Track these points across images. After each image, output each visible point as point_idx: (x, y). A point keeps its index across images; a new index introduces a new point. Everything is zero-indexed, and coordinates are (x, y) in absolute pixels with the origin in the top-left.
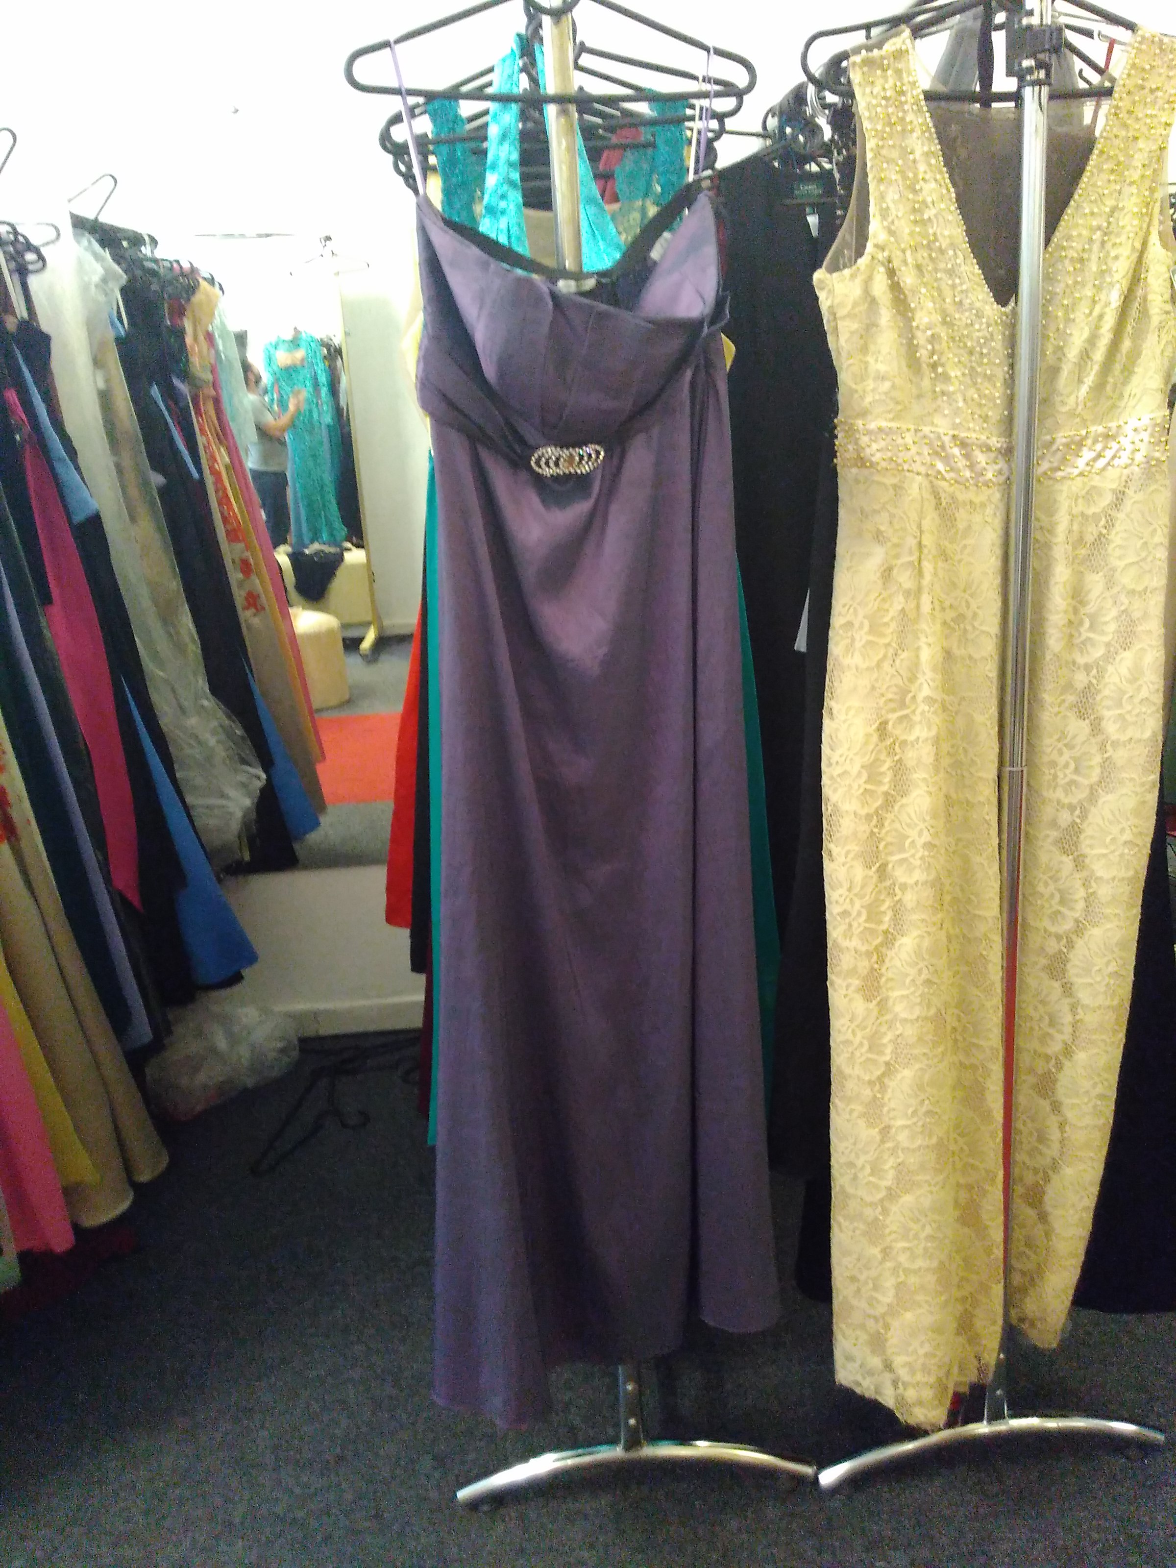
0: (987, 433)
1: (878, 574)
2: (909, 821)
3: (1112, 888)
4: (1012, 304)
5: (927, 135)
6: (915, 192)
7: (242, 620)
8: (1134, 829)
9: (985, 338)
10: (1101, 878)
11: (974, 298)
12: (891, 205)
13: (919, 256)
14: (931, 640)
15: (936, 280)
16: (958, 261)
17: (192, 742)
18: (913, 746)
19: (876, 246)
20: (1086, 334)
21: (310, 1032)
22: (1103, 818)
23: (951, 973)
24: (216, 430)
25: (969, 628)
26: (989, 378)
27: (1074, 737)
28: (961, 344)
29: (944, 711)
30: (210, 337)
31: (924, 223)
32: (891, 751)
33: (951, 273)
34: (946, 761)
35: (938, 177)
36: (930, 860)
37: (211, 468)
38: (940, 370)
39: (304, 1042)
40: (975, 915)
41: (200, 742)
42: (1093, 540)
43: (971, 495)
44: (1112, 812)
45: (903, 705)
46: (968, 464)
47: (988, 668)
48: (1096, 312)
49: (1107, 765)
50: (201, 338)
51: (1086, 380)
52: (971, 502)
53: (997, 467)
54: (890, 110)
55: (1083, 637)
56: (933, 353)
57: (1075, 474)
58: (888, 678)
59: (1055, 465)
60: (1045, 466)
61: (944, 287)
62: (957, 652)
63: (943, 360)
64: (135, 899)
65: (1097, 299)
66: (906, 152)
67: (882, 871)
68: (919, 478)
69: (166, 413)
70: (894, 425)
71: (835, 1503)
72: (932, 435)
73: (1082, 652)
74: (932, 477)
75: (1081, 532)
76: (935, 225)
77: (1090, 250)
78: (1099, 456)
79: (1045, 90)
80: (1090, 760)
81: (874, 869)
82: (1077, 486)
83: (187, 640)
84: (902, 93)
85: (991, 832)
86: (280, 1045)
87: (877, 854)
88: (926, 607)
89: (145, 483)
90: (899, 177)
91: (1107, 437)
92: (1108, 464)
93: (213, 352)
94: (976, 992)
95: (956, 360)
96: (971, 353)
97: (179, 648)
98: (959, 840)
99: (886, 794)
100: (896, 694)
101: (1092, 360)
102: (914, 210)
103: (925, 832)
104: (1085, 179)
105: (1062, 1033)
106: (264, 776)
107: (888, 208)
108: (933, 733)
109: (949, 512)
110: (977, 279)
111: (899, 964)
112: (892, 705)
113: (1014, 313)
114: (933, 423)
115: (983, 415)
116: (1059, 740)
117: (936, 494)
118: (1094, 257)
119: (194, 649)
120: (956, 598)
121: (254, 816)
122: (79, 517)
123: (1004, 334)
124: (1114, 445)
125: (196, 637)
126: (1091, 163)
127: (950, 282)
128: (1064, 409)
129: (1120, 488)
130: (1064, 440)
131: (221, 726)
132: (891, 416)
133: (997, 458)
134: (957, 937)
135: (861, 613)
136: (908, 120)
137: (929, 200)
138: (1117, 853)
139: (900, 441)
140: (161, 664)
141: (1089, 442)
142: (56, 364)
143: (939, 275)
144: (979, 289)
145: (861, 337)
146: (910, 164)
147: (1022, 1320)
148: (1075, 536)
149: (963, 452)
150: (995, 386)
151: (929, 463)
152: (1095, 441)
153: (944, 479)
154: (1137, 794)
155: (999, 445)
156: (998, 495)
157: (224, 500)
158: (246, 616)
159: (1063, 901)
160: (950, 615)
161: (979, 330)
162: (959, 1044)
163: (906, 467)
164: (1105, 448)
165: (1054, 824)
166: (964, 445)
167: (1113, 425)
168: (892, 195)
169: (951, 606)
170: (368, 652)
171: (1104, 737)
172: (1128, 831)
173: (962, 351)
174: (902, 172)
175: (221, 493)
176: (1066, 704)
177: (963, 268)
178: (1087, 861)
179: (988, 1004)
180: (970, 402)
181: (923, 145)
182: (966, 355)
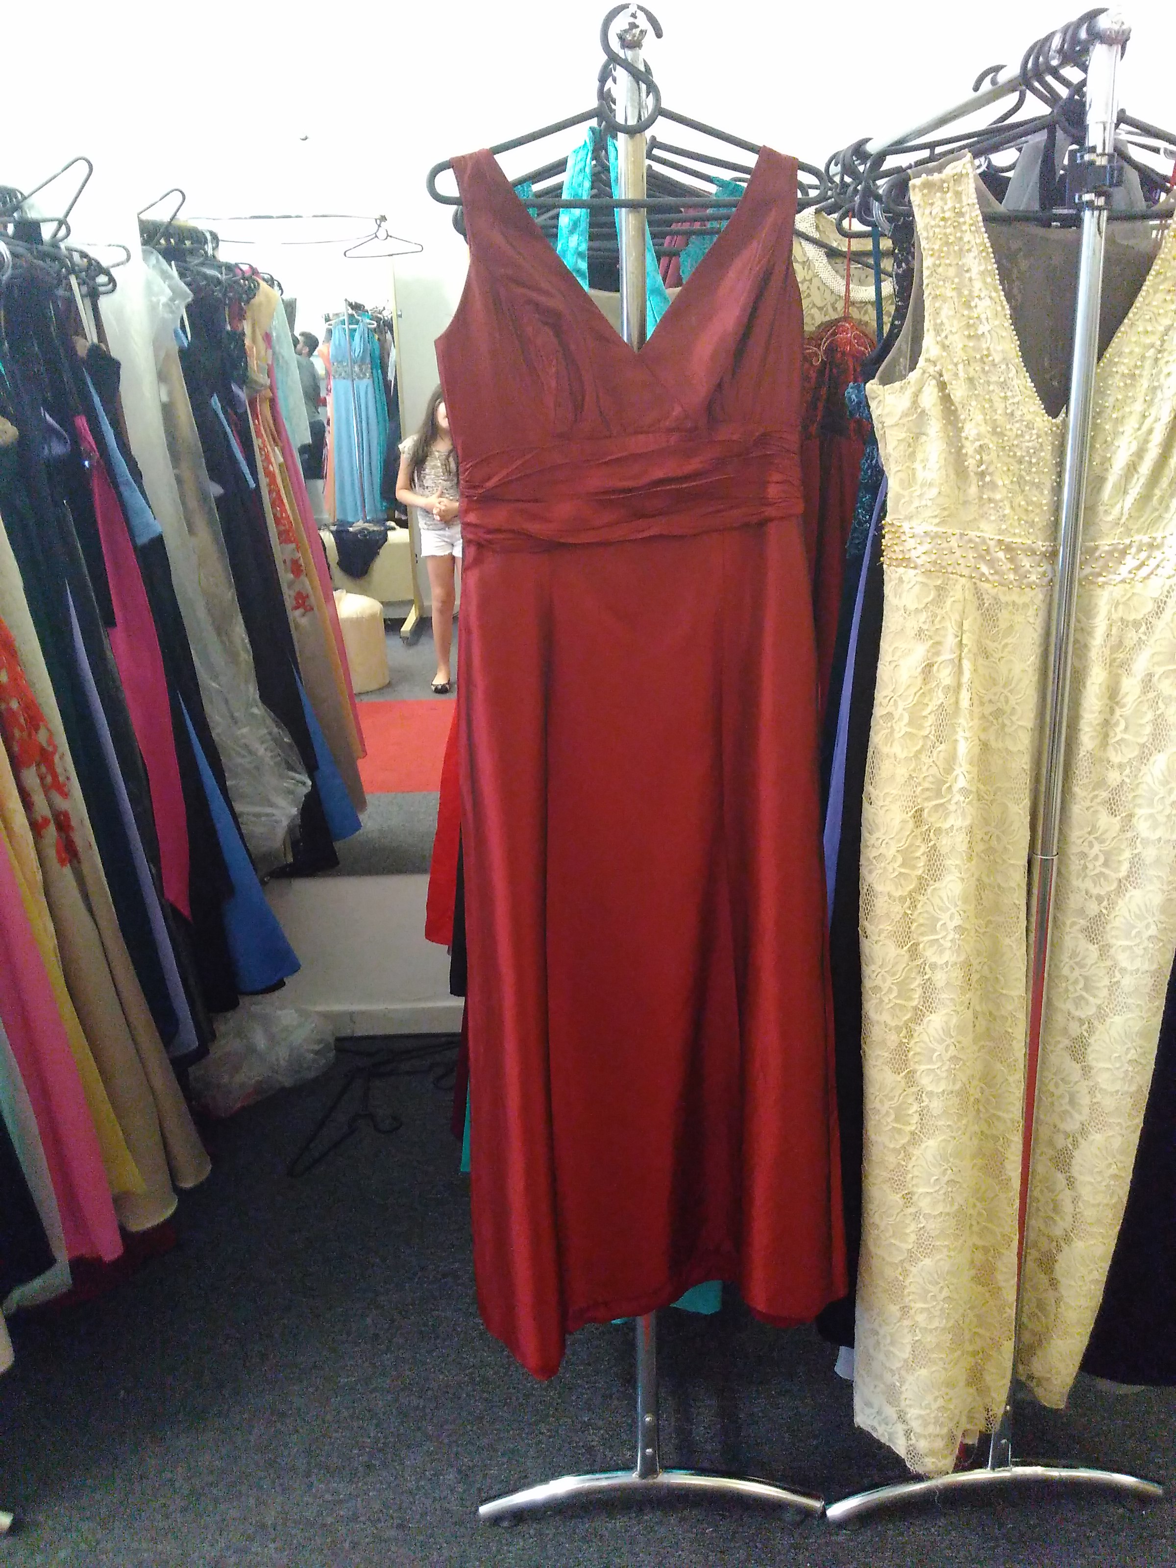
0: (1032, 538)
1: (919, 670)
2: (941, 904)
3: (1136, 979)
4: (1062, 415)
5: (984, 254)
6: (969, 307)
7: (291, 618)
8: (1159, 925)
9: (1034, 448)
10: (1125, 970)
11: (1025, 411)
12: (945, 321)
13: (971, 369)
14: (968, 734)
15: (989, 392)
16: (1010, 375)
17: (244, 752)
18: (947, 833)
19: (928, 360)
20: (1134, 447)
21: (347, 1032)
22: (1130, 911)
23: (976, 1048)
24: (271, 430)
25: (1007, 722)
26: (1038, 486)
27: (1106, 831)
28: (1011, 454)
29: (979, 800)
30: (268, 337)
31: (977, 337)
32: (926, 839)
33: (1003, 385)
34: (980, 847)
35: (994, 294)
36: (961, 943)
37: (266, 469)
38: (988, 479)
39: (339, 1040)
40: (1002, 994)
41: (250, 752)
42: (1132, 645)
43: (1014, 597)
44: (1138, 905)
45: (939, 794)
46: (1013, 567)
47: (1023, 761)
48: (1145, 428)
49: (1136, 862)
50: (259, 338)
51: (1130, 491)
52: (1014, 603)
53: (1041, 570)
54: (948, 231)
55: (1118, 738)
56: (981, 462)
57: (1117, 581)
58: (924, 768)
59: (1097, 570)
60: (1087, 570)
61: (995, 398)
62: (993, 744)
63: (991, 469)
64: (186, 911)
65: (1147, 414)
66: (963, 270)
67: (914, 952)
68: (963, 580)
69: (225, 423)
70: (941, 529)
71: (841, 1537)
72: (977, 540)
73: (1117, 752)
74: (975, 578)
75: (1120, 637)
76: (989, 340)
77: (1142, 366)
78: (1143, 564)
79: (1105, 214)
80: (1120, 854)
81: (905, 948)
82: (1117, 592)
83: (239, 647)
84: (961, 214)
85: (1020, 916)
86: (317, 1047)
87: (908, 934)
88: (965, 703)
89: (204, 497)
90: (954, 294)
91: (1151, 546)
92: (1152, 573)
93: (270, 352)
94: (999, 1066)
95: (1005, 469)
96: (1020, 462)
97: (232, 656)
98: (989, 922)
99: (920, 878)
100: (932, 783)
101: (1138, 472)
102: (968, 326)
103: (957, 916)
104: (1140, 299)
105: (1080, 1113)
106: (309, 783)
107: (942, 323)
108: (968, 822)
109: (992, 612)
110: (1029, 393)
111: (926, 1039)
112: (927, 794)
113: (1065, 423)
114: (979, 528)
115: (1030, 520)
116: (1090, 833)
117: (979, 595)
118: (1146, 373)
119: (246, 656)
120: (995, 694)
121: (298, 821)
122: (143, 539)
123: (1053, 443)
124: (1157, 553)
125: (249, 646)
126: (1147, 283)
127: (1002, 395)
128: (1110, 518)
129: (1161, 597)
130: (1107, 548)
131: (270, 733)
132: (937, 520)
133: (1041, 561)
134: (984, 1014)
135: (901, 705)
136: (966, 240)
137: (983, 317)
138: (1141, 947)
139: (945, 545)
140: (215, 677)
141: (1133, 550)
142: (123, 387)
143: (991, 388)
144: (1031, 401)
145: (909, 446)
146: (967, 281)
147: (1031, 1377)
148: (1113, 640)
149: (1008, 556)
150: (1042, 493)
151: (973, 565)
152: (1140, 550)
153: (987, 581)
154: (1163, 891)
155: (1044, 549)
156: (1041, 597)
157: (277, 502)
158: (295, 616)
159: (1086, 988)
160: (988, 709)
161: (1029, 442)
162: (982, 1115)
163: (950, 569)
164: (1149, 557)
165: (1082, 912)
166: (1009, 549)
167: (1159, 535)
168: (946, 311)
169: (990, 701)
170: (408, 635)
171: (1135, 833)
172: (1153, 927)
173: (1010, 460)
174: (958, 290)
175: (274, 495)
176: (1099, 800)
177: (1016, 382)
178: (1112, 951)
179: (1011, 1079)
180: (1017, 508)
181: (980, 264)
182: (1015, 464)
